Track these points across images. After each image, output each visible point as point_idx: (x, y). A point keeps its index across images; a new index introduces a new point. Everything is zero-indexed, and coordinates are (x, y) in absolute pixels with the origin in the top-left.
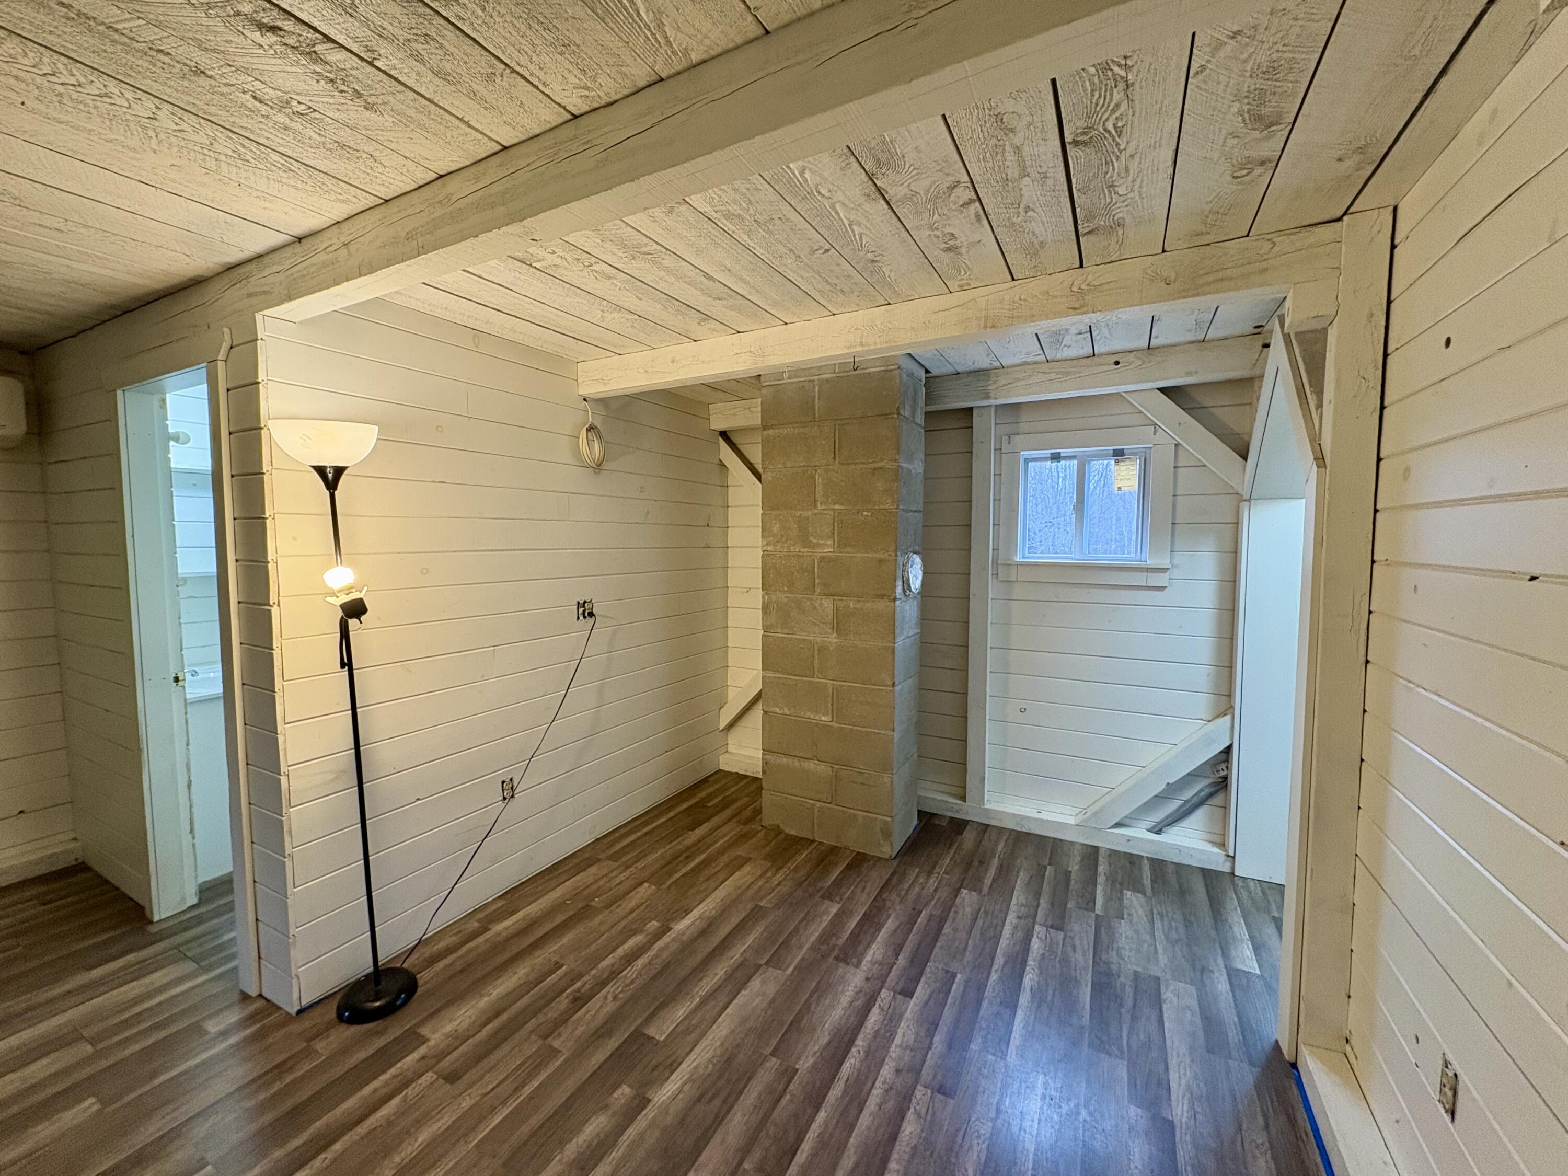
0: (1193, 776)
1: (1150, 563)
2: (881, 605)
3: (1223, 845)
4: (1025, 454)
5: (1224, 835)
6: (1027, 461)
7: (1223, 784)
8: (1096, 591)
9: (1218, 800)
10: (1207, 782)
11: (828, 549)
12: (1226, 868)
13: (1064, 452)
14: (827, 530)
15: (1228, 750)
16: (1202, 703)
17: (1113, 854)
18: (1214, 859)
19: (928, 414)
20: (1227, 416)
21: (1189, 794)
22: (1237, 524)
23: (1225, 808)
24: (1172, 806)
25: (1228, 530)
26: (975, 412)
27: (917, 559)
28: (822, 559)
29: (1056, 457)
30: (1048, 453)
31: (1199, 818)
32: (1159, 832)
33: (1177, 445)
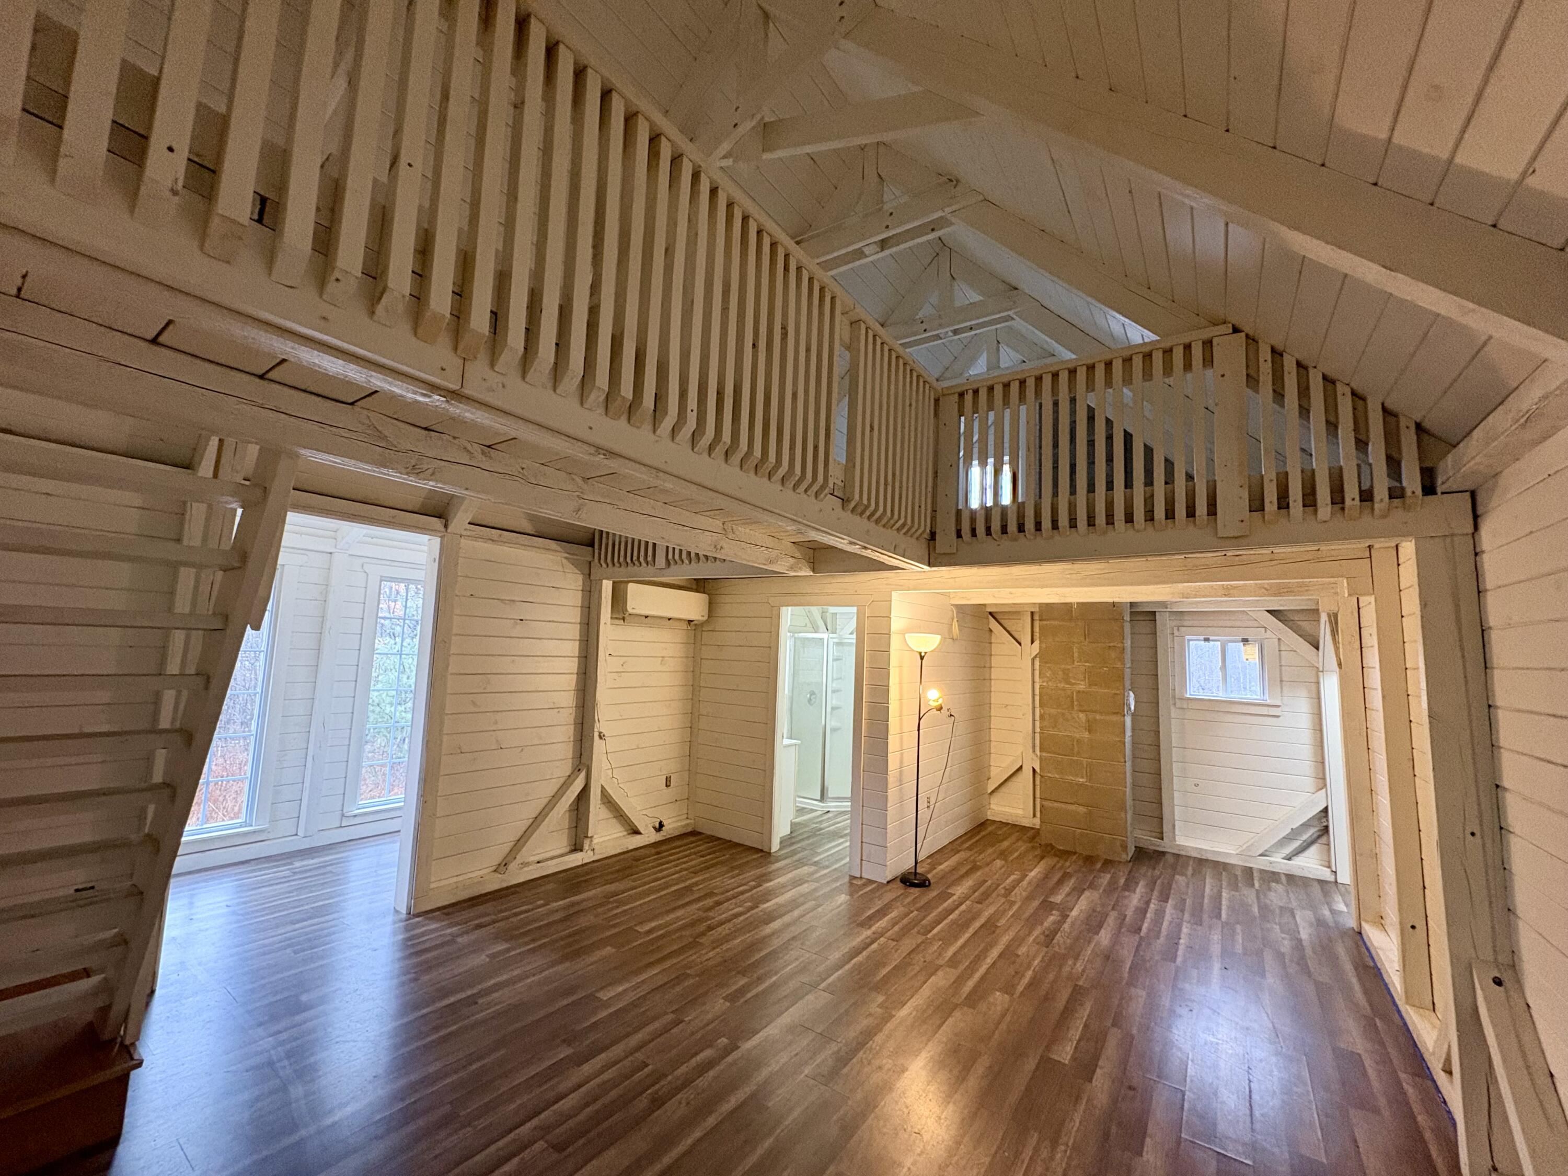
0: (1306, 825)
1: (1269, 702)
2: (1115, 718)
3: (1329, 867)
4: (1187, 637)
5: (1329, 862)
6: (1189, 641)
7: (1326, 830)
8: (1236, 716)
9: (1323, 840)
10: (1316, 829)
11: (1082, 687)
12: (1332, 879)
13: (1211, 638)
14: (1082, 677)
15: (1326, 810)
16: (1309, 783)
17: (1262, 871)
18: (1326, 875)
19: (1131, 612)
20: (1306, 626)
21: (1305, 837)
22: (1318, 683)
23: (1328, 845)
24: (1296, 844)
25: (1314, 686)
26: (1157, 614)
27: (1131, 694)
28: (1079, 692)
29: (1207, 640)
30: (1202, 638)
31: (1314, 849)
32: (1289, 859)
33: (1279, 639)
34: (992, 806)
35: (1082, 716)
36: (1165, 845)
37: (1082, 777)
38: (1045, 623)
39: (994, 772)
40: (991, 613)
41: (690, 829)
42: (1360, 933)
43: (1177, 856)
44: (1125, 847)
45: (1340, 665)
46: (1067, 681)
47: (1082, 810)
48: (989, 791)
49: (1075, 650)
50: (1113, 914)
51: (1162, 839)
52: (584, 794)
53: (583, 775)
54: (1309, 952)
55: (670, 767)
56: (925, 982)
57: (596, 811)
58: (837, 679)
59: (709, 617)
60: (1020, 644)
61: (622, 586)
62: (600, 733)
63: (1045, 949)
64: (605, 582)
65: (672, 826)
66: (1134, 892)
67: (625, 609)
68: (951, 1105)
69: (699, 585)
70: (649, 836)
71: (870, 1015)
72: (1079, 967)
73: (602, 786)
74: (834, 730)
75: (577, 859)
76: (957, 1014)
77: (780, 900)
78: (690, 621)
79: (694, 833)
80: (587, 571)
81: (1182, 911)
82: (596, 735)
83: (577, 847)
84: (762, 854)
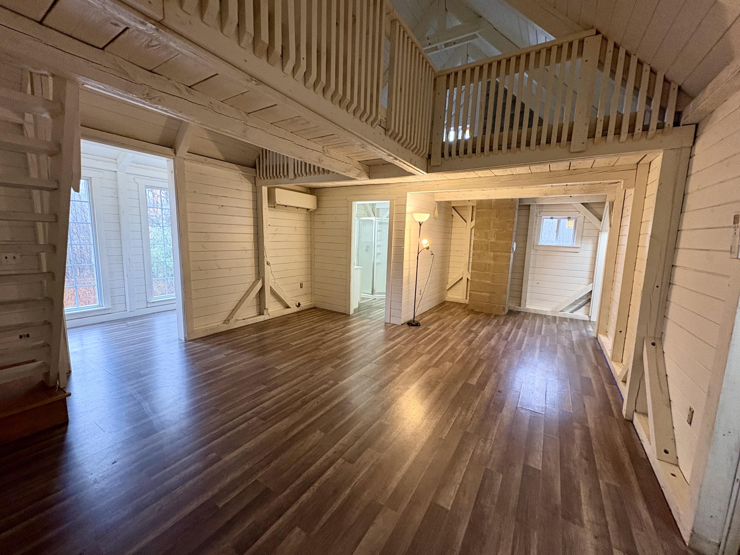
0: (581, 299)
1: (575, 246)
2: (507, 254)
3: (588, 315)
4: (543, 217)
5: (589, 313)
6: (544, 219)
7: (590, 300)
8: (560, 253)
9: (588, 304)
10: (585, 300)
11: (493, 240)
12: (588, 319)
13: (554, 217)
14: (493, 235)
15: (591, 291)
16: (586, 281)
17: (560, 317)
18: (586, 318)
19: (519, 205)
20: (598, 210)
21: (580, 303)
22: (598, 237)
23: (589, 306)
24: (577, 306)
25: (596, 238)
26: (531, 206)
27: (515, 243)
28: (491, 243)
29: (552, 218)
30: (550, 217)
31: (584, 308)
32: (572, 312)
33: (585, 217)
34: (448, 295)
35: (492, 254)
36: (521, 309)
37: (489, 281)
38: (479, 210)
39: (450, 280)
40: (453, 207)
41: (313, 307)
42: (597, 338)
43: (526, 313)
44: (504, 309)
45: (610, 226)
46: (487, 238)
47: (487, 294)
48: (447, 288)
49: (492, 223)
50: (497, 334)
51: (520, 306)
52: (262, 289)
53: (261, 281)
54: (575, 345)
55: (302, 279)
56: (417, 360)
57: (269, 298)
58: (380, 240)
59: (317, 207)
60: (466, 222)
61: (272, 189)
62: (267, 262)
63: (467, 347)
64: (263, 187)
65: (305, 304)
66: (507, 326)
67: (275, 202)
68: (427, 400)
69: (311, 191)
70: (294, 309)
71: (394, 371)
72: (482, 352)
73: (271, 287)
74: (378, 264)
75: (261, 318)
76: (430, 370)
77: (355, 332)
78: (308, 209)
79: (315, 308)
80: (254, 182)
81: (526, 332)
82: (265, 263)
83: (261, 313)
84: (346, 315)
